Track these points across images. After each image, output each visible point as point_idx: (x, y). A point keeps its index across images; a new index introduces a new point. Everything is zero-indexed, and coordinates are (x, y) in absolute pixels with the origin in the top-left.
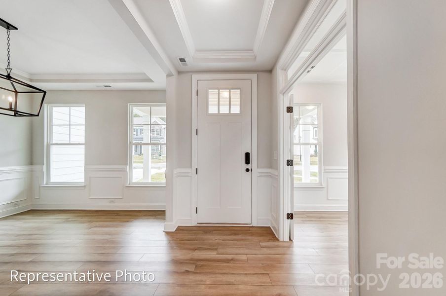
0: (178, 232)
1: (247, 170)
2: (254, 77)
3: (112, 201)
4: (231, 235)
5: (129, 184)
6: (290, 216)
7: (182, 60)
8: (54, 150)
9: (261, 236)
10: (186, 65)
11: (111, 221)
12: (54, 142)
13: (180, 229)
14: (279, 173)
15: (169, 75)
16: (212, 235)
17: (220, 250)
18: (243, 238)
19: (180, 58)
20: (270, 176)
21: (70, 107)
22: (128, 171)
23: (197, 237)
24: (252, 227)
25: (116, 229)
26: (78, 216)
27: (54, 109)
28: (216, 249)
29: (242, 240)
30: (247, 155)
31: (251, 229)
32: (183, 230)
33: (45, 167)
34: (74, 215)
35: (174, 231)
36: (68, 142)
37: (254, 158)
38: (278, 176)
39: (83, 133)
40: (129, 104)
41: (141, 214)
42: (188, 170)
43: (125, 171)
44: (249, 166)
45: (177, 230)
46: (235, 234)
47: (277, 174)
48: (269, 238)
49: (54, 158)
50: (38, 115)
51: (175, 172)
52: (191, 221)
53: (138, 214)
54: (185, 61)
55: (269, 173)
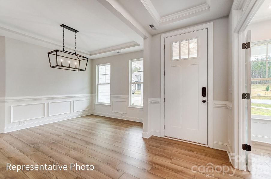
0: (150, 139)
1: (204, 101)
2: (210, 25)
3: (122, 114)
4: (187, 150)
5: (130, 106)
6: (247, 148)
7: (152, 26)
8: (100, 86)
9: (214, 158)
10: (155, 29)
11: (118, 126)
12: (100, 83)
13: (153, 138)
14: (233, 105)
15: (145, 38)
16: (172, 147)
17: (174, 160)
18: (197, 155)
19: (150, 25)
20: (226, 107)
21: (105, 65)
22: (129, 98)
23: (162, 146)
24: (208, 148)
25: (119, 130)
26: (107, 120)
27: (100, 67)
28: (172, 159)
29: (196, 157)
30: (204, 90)
31: (206, 149)
32: (154, 139)
33: (96, 95)
34: (105, 119)
35: (148, 138)
36: (104, 83)
37: (210, 92)
38: (232, 108)
39: (110, 78)
40: (129, 61)
41: (134, 124)
42: (159, 99)
43: (127, 98)
44: (205, 98)
45: (150, 138)
46: (191, 151)
47: (231, 106)
48: (222, 162)
49: (100, 91)
50: (85, 70)
51: (149, 100)
52: (161, 134)
53: (133, 124)
54: (154, 27)
55: (226, 105)
